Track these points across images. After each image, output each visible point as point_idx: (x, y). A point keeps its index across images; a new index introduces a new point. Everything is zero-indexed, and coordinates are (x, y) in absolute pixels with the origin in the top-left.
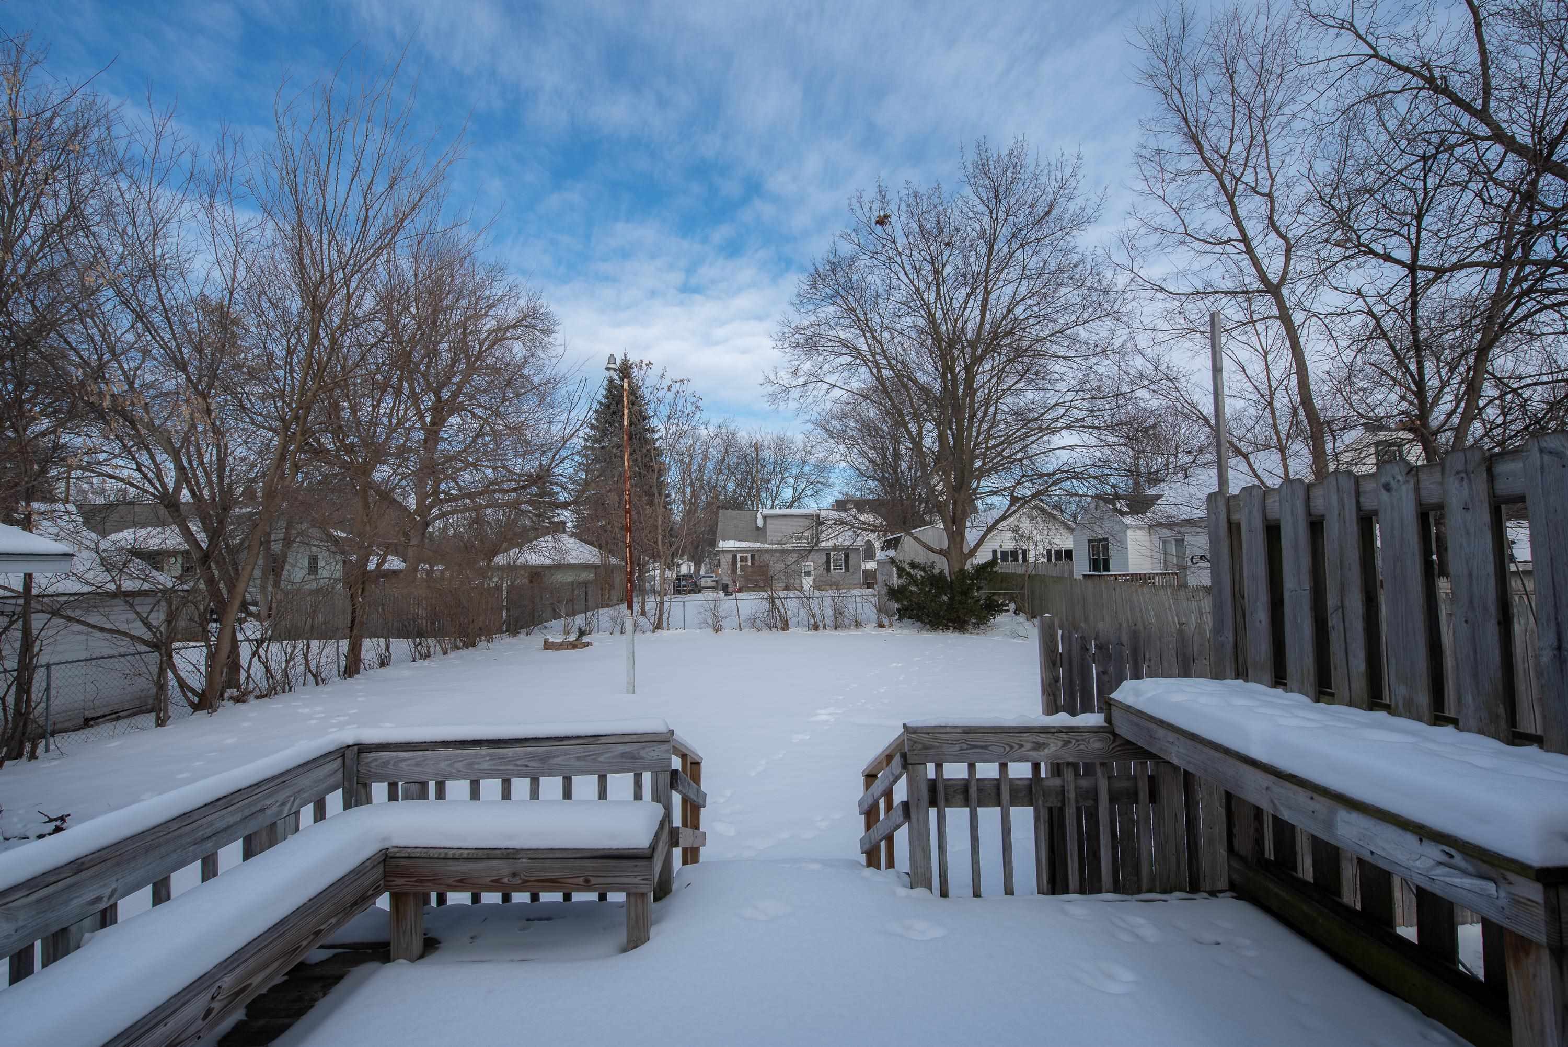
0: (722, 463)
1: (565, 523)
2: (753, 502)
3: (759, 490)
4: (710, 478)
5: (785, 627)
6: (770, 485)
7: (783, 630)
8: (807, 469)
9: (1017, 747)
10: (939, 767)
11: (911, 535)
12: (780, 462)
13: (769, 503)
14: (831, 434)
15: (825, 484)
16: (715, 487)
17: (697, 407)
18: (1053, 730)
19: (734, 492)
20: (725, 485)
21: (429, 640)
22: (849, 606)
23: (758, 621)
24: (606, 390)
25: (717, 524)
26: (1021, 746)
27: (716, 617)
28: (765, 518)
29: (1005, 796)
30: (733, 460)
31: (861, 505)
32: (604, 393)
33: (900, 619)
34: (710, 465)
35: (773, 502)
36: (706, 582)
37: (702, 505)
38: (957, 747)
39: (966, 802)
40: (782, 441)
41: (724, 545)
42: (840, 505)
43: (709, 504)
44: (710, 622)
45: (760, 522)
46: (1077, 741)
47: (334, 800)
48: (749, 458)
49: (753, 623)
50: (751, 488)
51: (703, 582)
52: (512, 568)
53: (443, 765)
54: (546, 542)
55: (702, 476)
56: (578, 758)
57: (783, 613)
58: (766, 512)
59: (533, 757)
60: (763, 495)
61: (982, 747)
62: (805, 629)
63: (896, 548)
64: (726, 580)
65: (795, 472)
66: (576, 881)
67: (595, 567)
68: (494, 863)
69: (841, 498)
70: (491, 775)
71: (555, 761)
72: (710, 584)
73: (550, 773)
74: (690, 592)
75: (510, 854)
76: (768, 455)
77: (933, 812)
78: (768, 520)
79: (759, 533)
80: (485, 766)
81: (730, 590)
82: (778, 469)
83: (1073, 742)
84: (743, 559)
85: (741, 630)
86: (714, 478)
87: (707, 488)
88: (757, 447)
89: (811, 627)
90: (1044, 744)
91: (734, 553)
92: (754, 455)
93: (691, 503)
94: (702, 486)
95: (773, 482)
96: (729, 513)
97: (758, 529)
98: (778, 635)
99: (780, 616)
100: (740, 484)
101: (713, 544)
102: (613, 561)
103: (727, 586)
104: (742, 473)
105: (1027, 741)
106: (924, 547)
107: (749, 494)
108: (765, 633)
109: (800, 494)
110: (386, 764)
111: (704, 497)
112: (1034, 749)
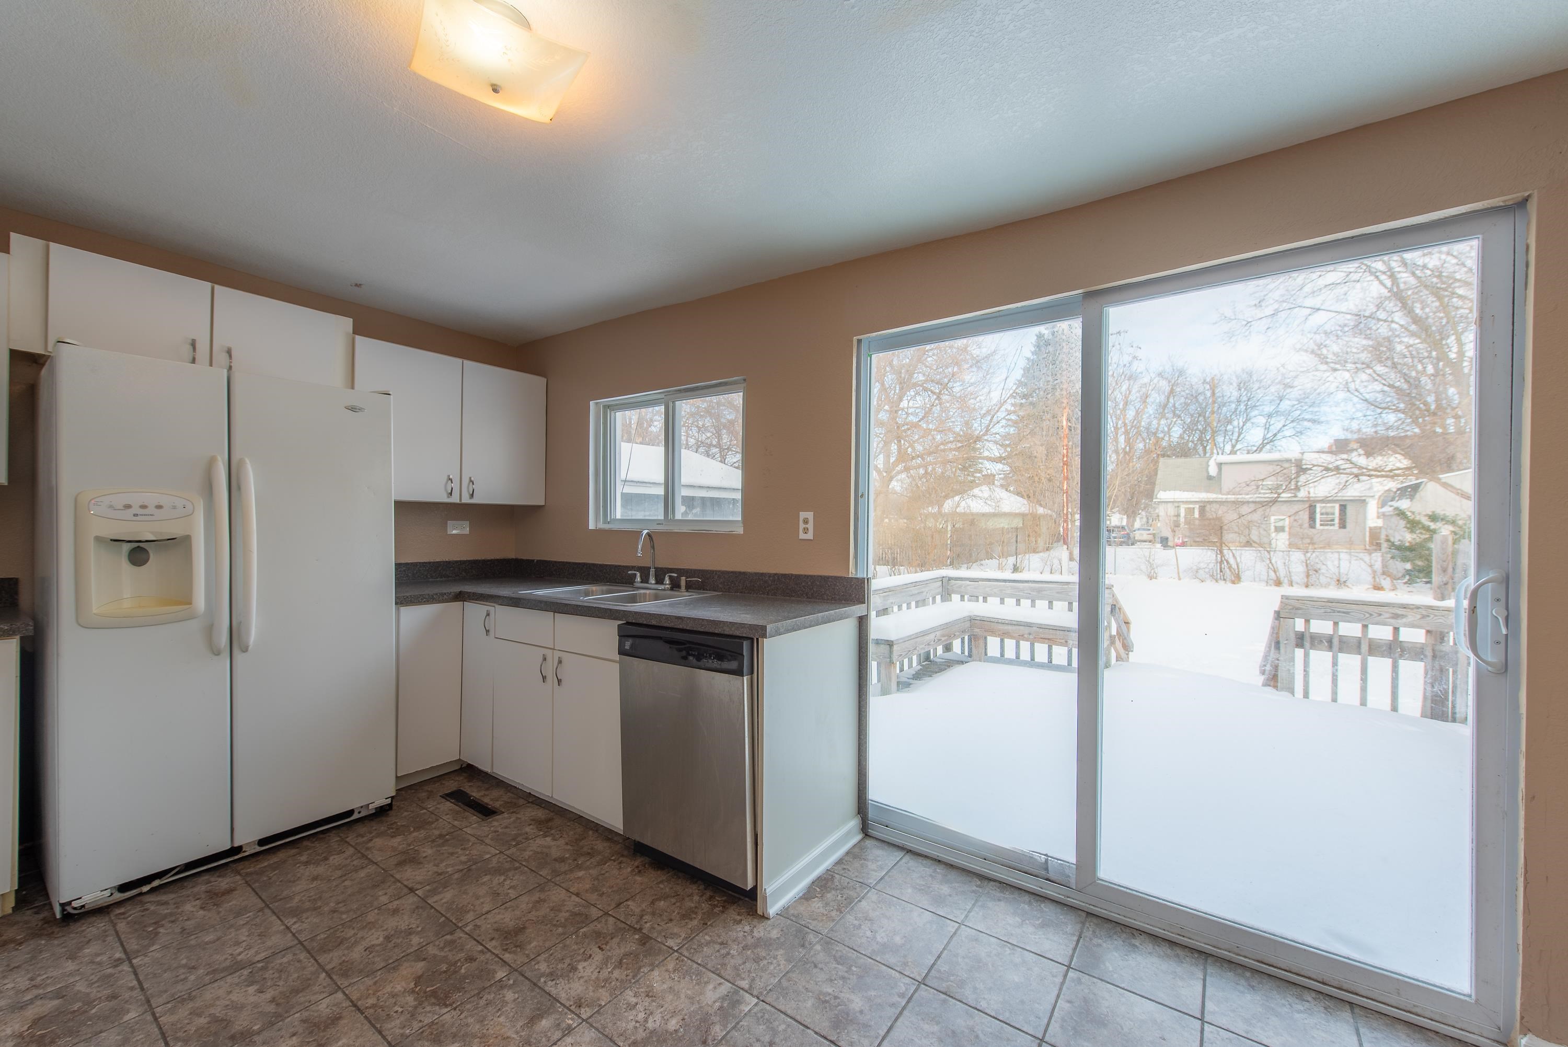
0: (1165, 406)
1: (994, 476)
2: (1205, 448)
3: (1214, 433)
4: (1150, 424)
5: (1237, 579)
6: (1230, 427)
7: (1233, 582)
8: (1285, 405)
9: (1376, 615)
10: (1307, 621)
11: (1438, 480)
12: (1245, 398)
13: (1228, 448)
14: (1324, 360)
15: (1314, 421)
16: (1155, 434)
17: (1135, 357)
18: (1412, 607)
19: (1181, 437)
20: (1169, 429)
21: (902, 568)
22: (1329, 563)
23: (1201, 572)
24: (1035, 346)
25: (1156, 474)
26: (1380, 615)
27: (1151, 565)
28: (1220, 465)
29: (1365, 647)
30: (1179, 402)
31: (1371, 446)
32: (1033, 349)
33: (1410, 582)
34: (1151, 410)
35: (1233, 446)
36: (1142, 535)
37: (1138, 453)
38: (1323, 611)
39: (1330, 647)
40: (1250, 375)
41: (1162, 495)
42: (1340, 447)
43: (1147, 452)
44: (1143, 567)
45: (1213, 471)
46: (1436, 616)
47: (938, 598)
48: (1201, 398)
49: (1195, 573)
50: (1203, 432)
51: (1138, 535)
52: (954, 514)
53: (987, 589)
54: (983, 491)
55: (1140, 422)
56: (1058, 593)
57: (1234, 566)
58: (1222, 458)
59: (1033, 589)
60: (1220, 439)
61: (1344, 613)
62: (1264, 584)
63: (1412, 498)
64: (1166, 533)
65: (1268, 409)
66: (1061, 641)
67: (1023, 516)
68: (1022, 628)
69: (1342, 435)
70: (1011, 596)
71: (1045, 593)
72: (1145, 537)
73: (1042, 598)
74: (1121, 544)
75: (1029, 625)
76: (1230, 392)
77: (1299, 653)
78: (1223, 467)
79: (1212, 482)
80: (1009, 592)
81: (1170, 543)
82: (1242, 407)
83: (1432, 616)
84: (1190, 511)
85: (1180, 579)
86: (1155, 422)
87: (1144, 435)
88: (1213, 385)
89: (1271, 582)
90: (1403, 615)
91: (1177, 504)
92: (1209, 394)
93: (1126, 453)
94: (1139, 433)
95: (1235, 423)
96: (1174, 461)
97: (1210, 478)
98: (1225, 588)
99: (1230, 567)
100: (1189, 429)
101: (1150, 495)
102: (1041, 510)
103: (1167, 539)
104: (1192, 416)
105: (1387, 612)
106: (1458, 494)
107: (1200, 439)
108: (1210, 584)
109: (1275, 435)
110: (960, 586)
111: (1141, 446)
112: (1393, 618)
